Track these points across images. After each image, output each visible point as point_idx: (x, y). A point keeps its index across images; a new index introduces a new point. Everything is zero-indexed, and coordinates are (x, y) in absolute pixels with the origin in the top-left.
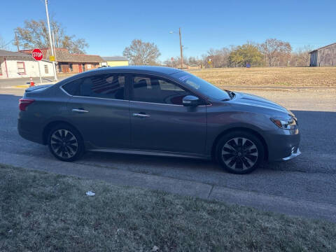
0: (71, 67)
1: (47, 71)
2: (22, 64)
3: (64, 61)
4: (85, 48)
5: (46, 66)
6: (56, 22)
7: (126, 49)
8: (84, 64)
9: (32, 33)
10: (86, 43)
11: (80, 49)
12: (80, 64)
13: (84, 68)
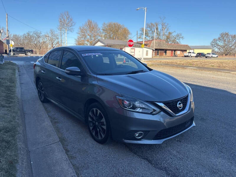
0: (166, 53)
1: (147, 54)
2: (134, 50)
3: (161, 48)
4: (181, 40)
5: (147, 51)
6: (165, 23)
7: (214, 40)
8: (175, 51)
9: (150, 31)
10: (182, 36)
11: (177, 41)
12: (172, 50)
13: (175, 53)
